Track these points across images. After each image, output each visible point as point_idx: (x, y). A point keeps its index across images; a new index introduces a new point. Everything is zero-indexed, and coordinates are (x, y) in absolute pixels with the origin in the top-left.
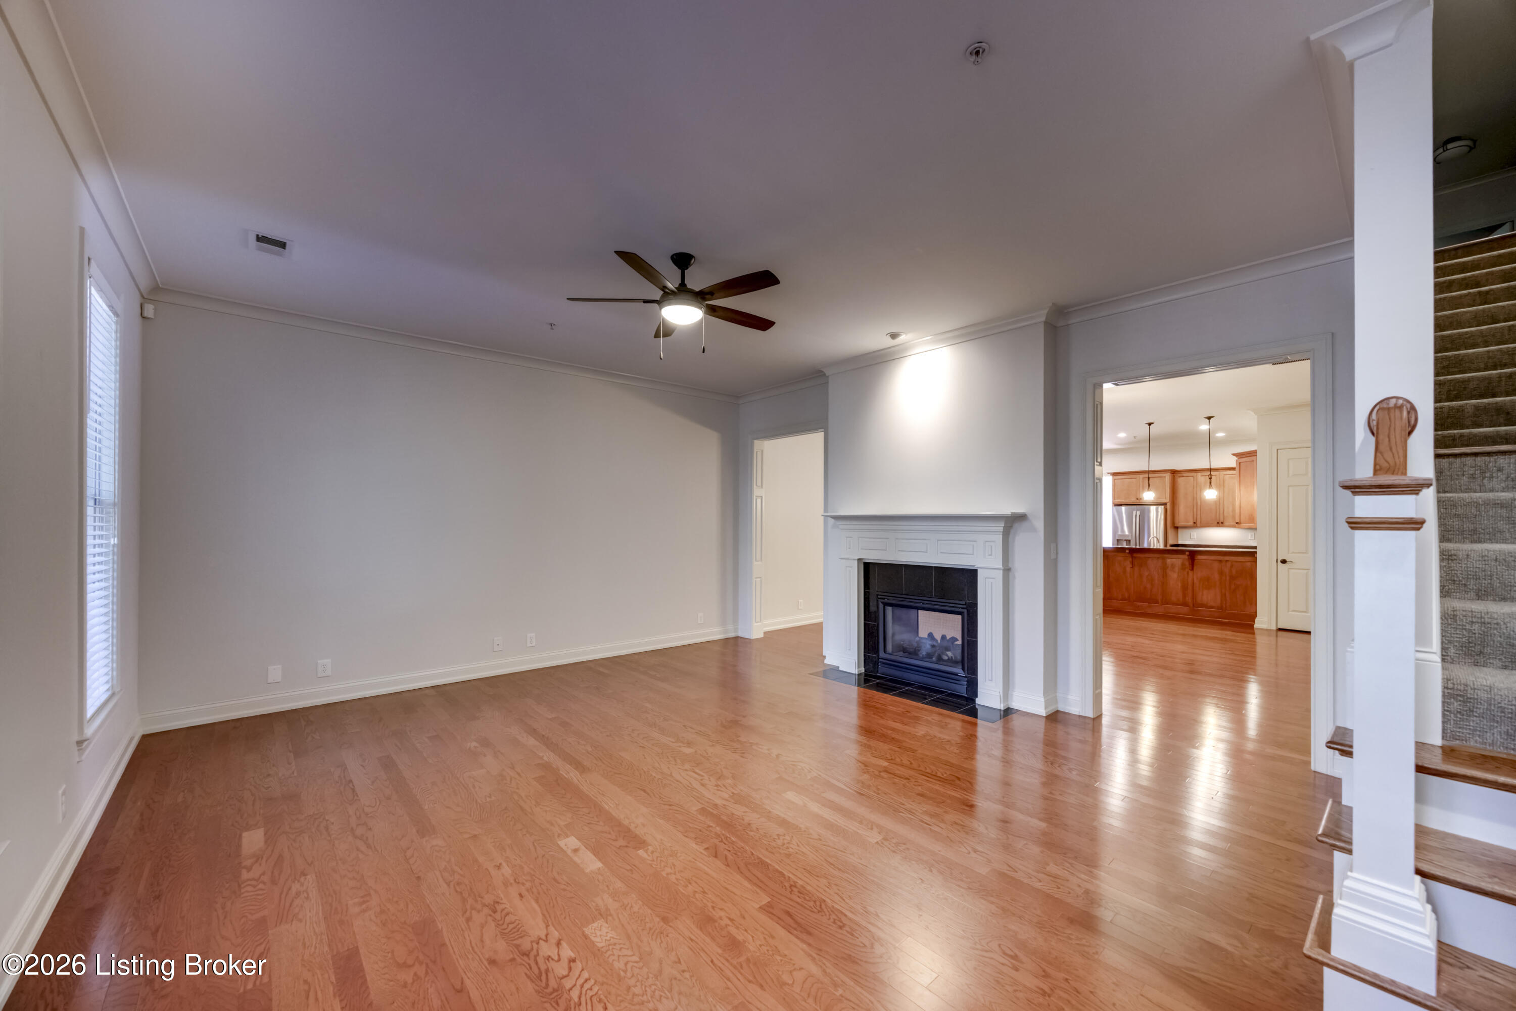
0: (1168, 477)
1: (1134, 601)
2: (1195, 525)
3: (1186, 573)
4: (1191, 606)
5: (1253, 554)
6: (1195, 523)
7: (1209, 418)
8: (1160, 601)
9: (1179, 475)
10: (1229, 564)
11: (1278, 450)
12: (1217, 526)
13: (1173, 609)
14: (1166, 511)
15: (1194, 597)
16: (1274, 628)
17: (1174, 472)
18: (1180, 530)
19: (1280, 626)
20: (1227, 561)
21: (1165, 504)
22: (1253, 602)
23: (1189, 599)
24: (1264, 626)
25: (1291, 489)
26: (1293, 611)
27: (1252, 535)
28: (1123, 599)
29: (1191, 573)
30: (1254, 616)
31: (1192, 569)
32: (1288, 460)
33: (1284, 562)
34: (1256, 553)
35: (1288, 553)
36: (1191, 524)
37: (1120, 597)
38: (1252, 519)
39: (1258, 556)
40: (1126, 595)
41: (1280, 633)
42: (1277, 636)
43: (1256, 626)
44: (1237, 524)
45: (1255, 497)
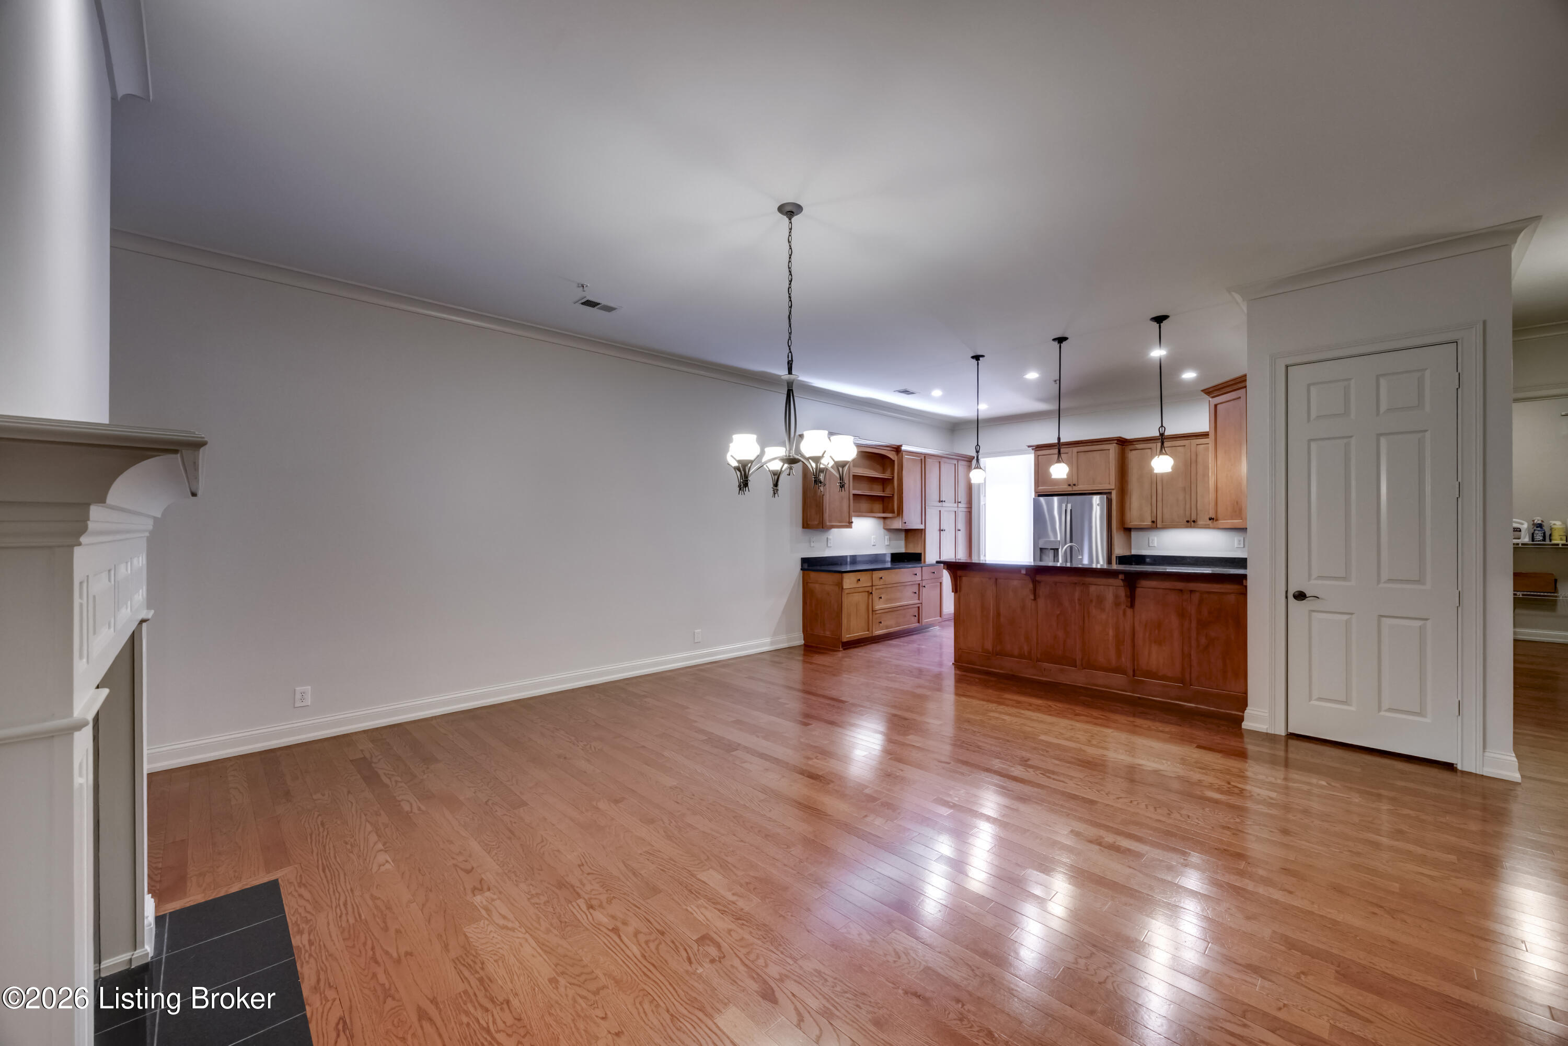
0: (1113, 449)
1: (1038, 660)
2: (1154, 526)
3: (1121, 612)
4: (1131, 673)
5: (1241, 580)
6: (1153, 522)
7: (1159, 319)
8: (1078, 663)
9: (1131, 447)
10: (1196, 597)
11: (1287, 367)
12: (1187, 527)
13: (1101, 679)
14: (1109, 501)
15: (1134, 658)
16: (1283, 733)
17: (1123, 443)
18: (1133, 534)
19: (1290, 731)
20: (1191, 591)
21: (1108, 493)
22: (1241, 672)
23: (1126, 661)
24: (1262, 727)
25: (1313, 445)
26: (1320, 699)
27: (1240, 541)
28: (1021, 656)
29: (1129, 612)
30: (1242, 702)
31: (1132, 605)
32: (1309, 386)
33: (1300, 596)
34: (1244, 577)
35: (1309, 579)
36: (1148, 523)
37: (1016, 652)
38: (1238, 510)
39: (1250, 583)
40: (1026, 649)
41: (1292, 743)
42: (1287, 745)
43: (1246, 725)
44: (1213, 521)
45: (1244, 468)
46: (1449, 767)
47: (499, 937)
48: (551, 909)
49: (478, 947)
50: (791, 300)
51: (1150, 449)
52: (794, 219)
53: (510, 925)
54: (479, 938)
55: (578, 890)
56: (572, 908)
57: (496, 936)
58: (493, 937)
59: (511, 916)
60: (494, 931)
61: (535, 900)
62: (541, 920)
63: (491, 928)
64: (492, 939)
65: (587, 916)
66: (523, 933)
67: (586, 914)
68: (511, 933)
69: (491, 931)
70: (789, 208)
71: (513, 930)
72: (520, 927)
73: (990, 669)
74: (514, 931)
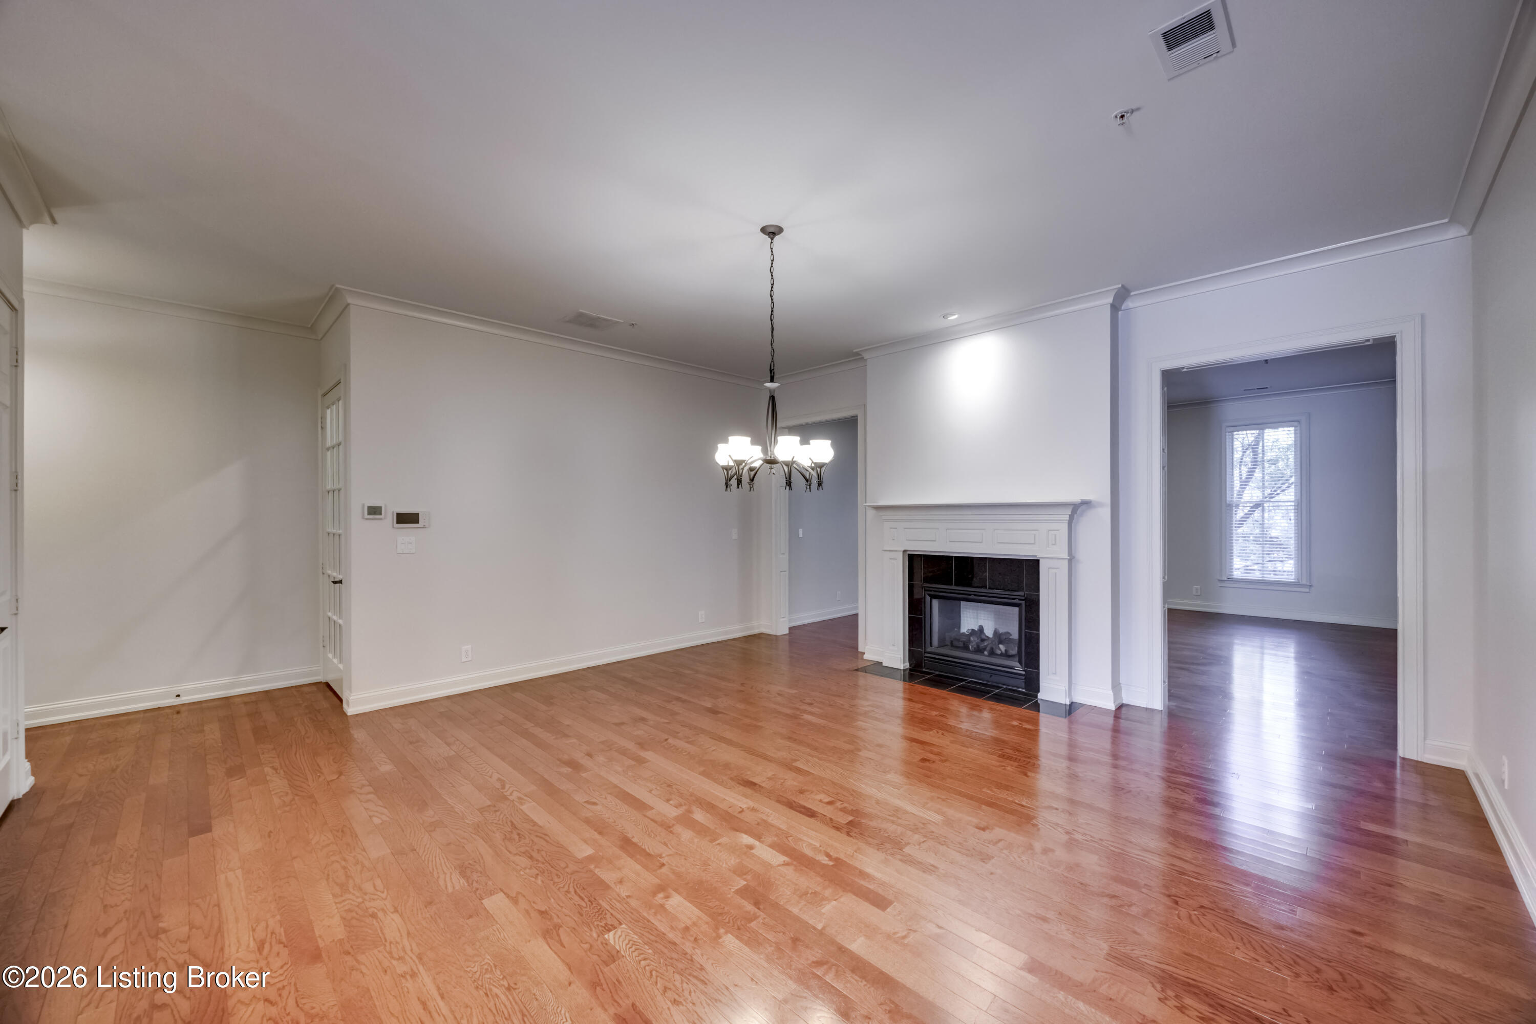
50: (773, 302)
52: (777, 238)
70: (772, 230)
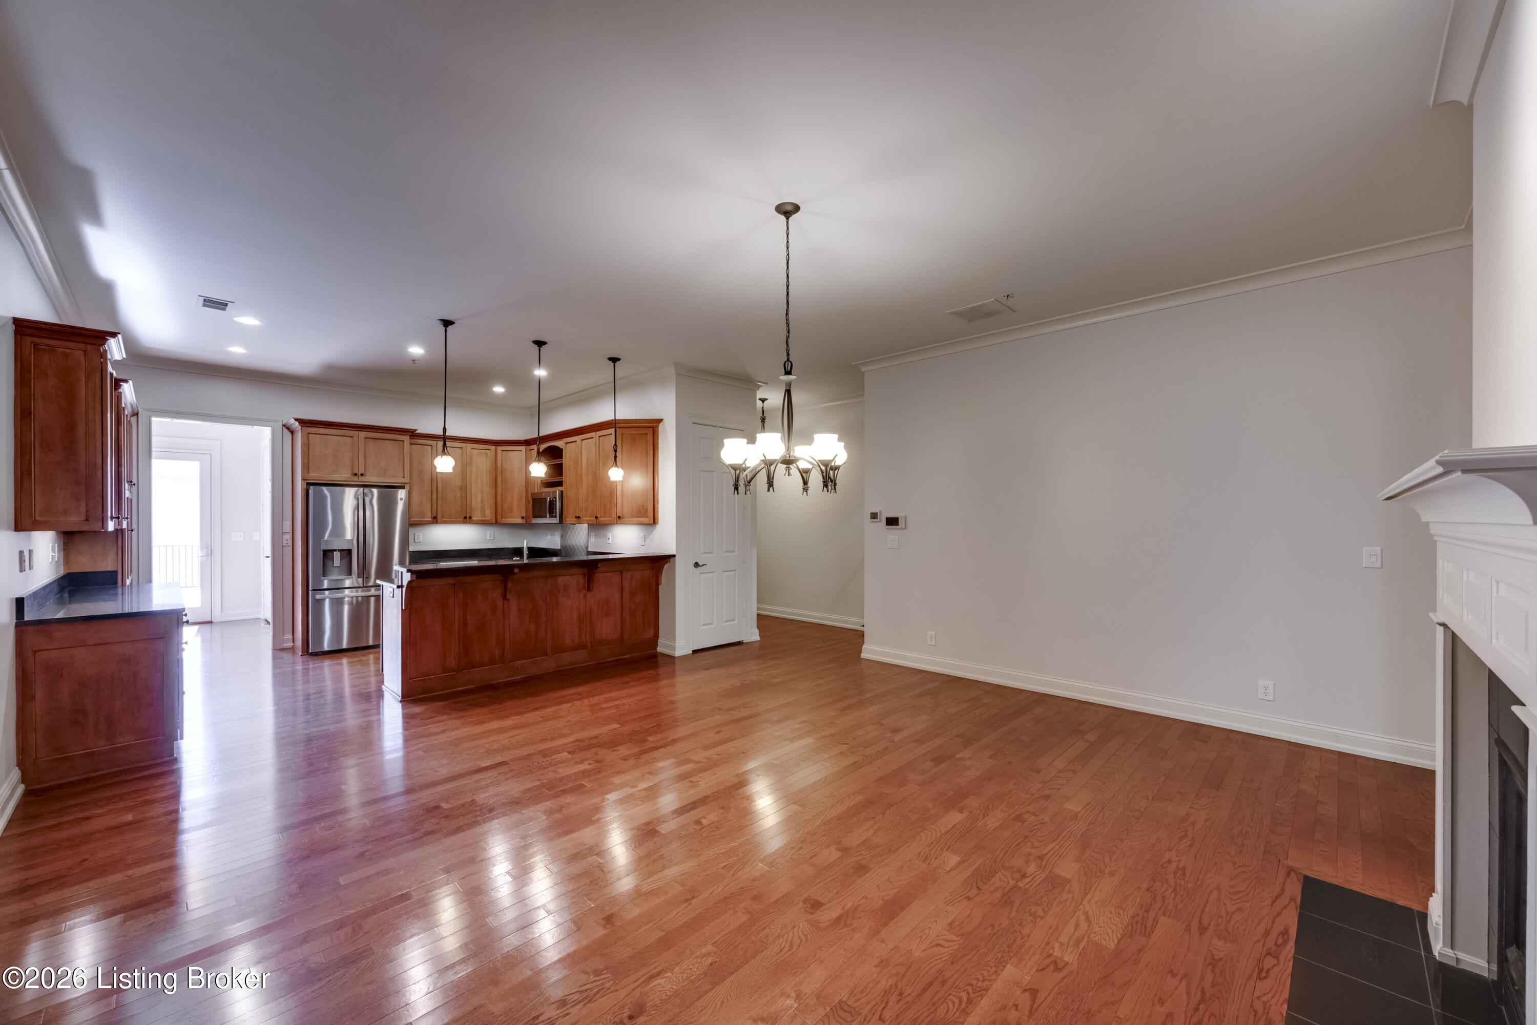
46: (740, 643)
47: (1101, 918)
48: (1045, 899)
49: (1122, 928)
51: (431, 446)
53: (1082, 918)
54: (1113, 932)
55: (1006, 891)
56: (1032, 887)
57: (1102, 921)
58: (1104, 923)
59: (1073, 922)
60: (1098, 925)
61: (1041, 913)
62: (1061, 900)
63: (1096, 929)
64: (1107, 922)
65: (1035, 876)
66: (1085, 906)
67: (1034, 877)
68: (1090, 914)
69: (1100, 927)
71: (1086, 914)
72: (1080, 910)
73: (455, 690)
74: (1087, 912)
